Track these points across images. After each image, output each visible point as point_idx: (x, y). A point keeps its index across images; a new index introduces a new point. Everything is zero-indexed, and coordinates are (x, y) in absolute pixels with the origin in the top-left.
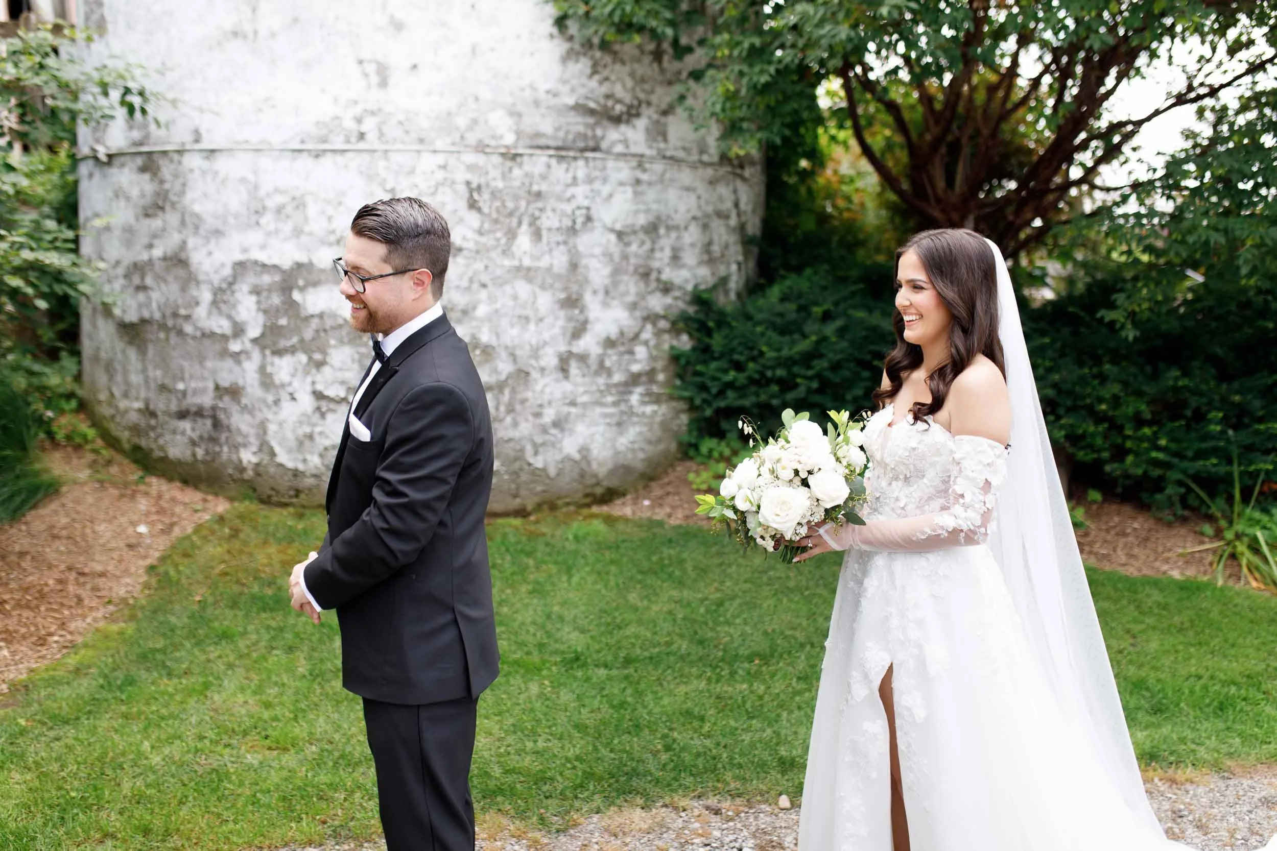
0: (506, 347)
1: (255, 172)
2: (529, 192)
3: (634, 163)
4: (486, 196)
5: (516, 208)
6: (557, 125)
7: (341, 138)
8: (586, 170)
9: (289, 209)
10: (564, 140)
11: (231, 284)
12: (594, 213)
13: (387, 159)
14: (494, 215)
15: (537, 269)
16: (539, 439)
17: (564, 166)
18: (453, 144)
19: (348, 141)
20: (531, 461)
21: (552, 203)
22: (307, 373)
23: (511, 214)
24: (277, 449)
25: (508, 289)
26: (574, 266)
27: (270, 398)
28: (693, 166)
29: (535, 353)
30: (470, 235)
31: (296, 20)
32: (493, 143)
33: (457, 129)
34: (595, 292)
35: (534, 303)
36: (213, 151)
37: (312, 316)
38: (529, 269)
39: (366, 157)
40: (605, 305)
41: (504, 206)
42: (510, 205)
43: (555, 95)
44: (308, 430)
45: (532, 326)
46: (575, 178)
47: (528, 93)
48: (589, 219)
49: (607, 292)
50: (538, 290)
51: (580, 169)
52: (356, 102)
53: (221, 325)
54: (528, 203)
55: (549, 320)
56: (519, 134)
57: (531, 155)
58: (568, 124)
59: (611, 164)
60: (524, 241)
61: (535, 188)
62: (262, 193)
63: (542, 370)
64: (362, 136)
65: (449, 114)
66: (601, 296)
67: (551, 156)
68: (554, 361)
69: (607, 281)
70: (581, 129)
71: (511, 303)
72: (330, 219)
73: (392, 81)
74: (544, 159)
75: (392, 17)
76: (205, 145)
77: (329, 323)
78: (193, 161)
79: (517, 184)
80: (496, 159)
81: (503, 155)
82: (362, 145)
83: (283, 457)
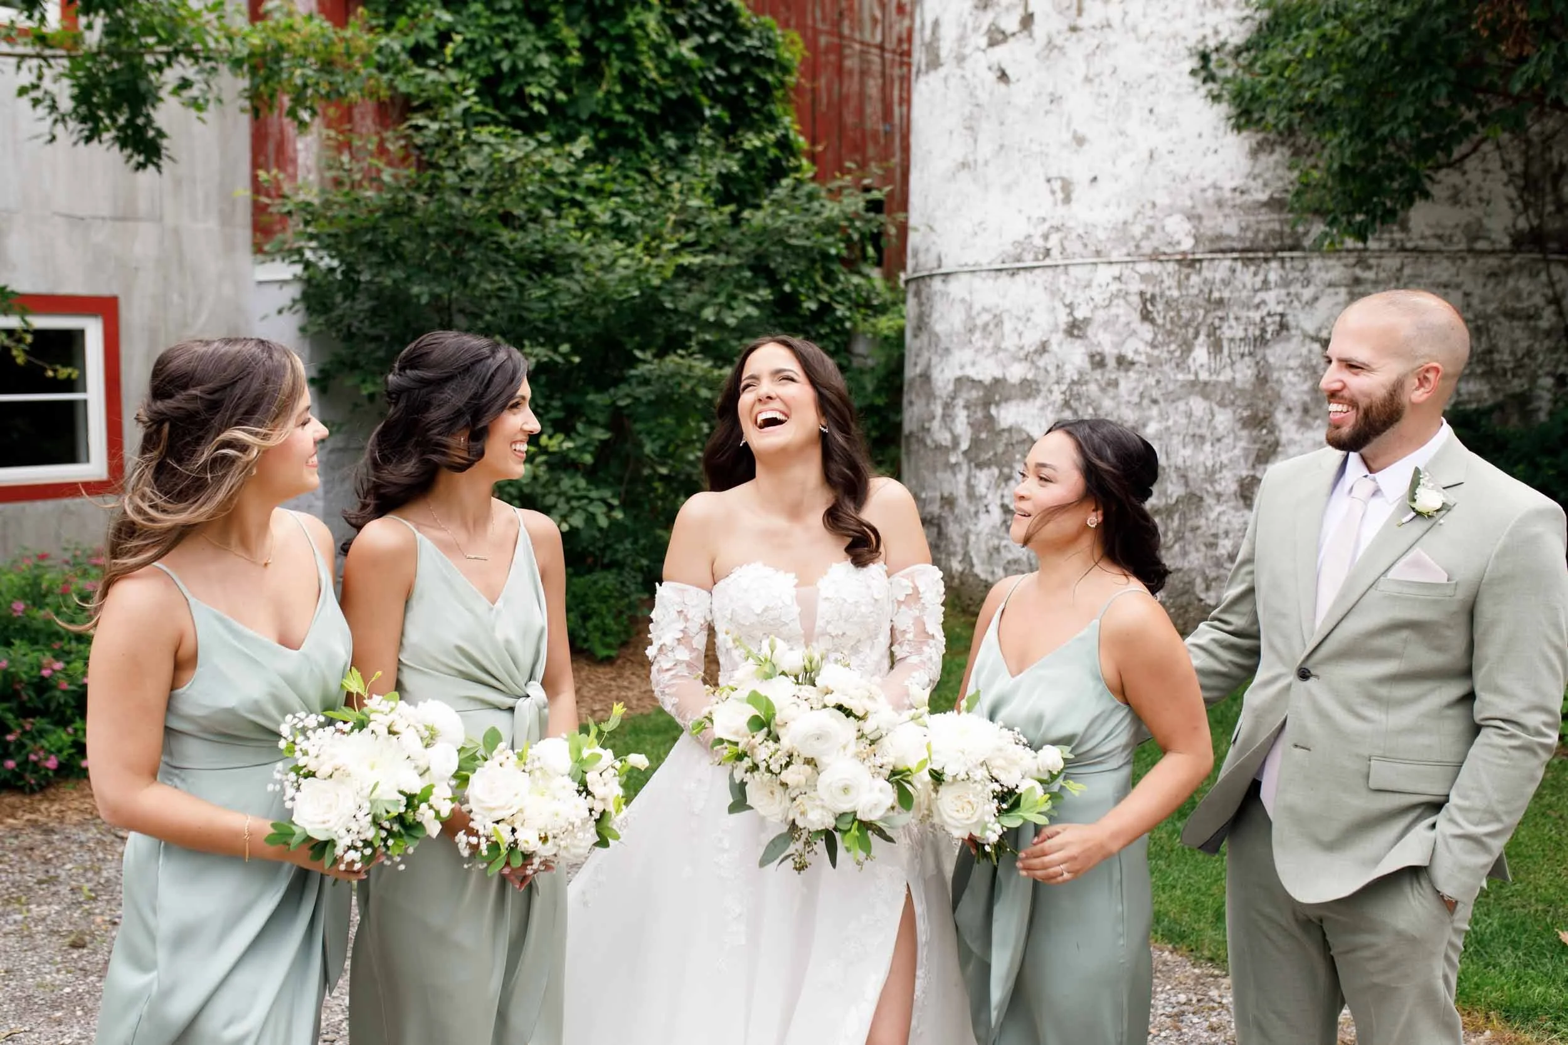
0: (1177, 469)
1: (971, 293)
2: (1209, 300)
3: (1352, 260)
4: (1160, 306)
5: (1193, 318)
6: (1243, 224)
7: (1031, 256)
8: (1281, 272)
9: (991, 327)
10: (1252, 242)
11: (953, 398)
12: (1290, 319)
13: (1067, 274)
14: (1168, 326)
15: (1216, 384)
16: (1212, 573)
17: (1252, 269)
18: (1129, 255)
19: (1036, 259)
20: (1203, 596)
21: (1235, 310)
22: (998, 486)
23: (1187, 325)
24: (975, 561)
25: (1181, 406)
26: (1262, 380)
27: (972, 509)
28: (1453, 257)
29: (1211, 475)
30: (1142, 347)
31: (1002, 147)
32: (1168, 250)
33: (1133, 238)
34: (1289, 410)
35: (1210, 421)
36: (947, 274)
37: (1003, 430)
38: (1206, 384)
39: (1050, 272)
40: (1303, 424)
41: (1180, 317)
42: (1186, 315)
43: (1242, 192)
44: (996, 542)
45: (1207, 447)
46: (1265, 282)
47: (1210, 193)
48: (1283, 326)
49: (1306, 411)
50: (1216, 408)
51: (1274, 272)
52: (1044, 220)
53: (944, 438)
54: (1207, 312)
55: (1229, 440)
56: (1197, 239)
57: (1212, 259)
58: (1259, 222)
59: (1315, 263)
60: (1200, 354)
61: (1216, 295)
62: (974, 313)
63: (1219, 496)
64: (1047, 252)
65: (1125, 223)
66: (1297, 414)
67: (1235, 259)
68: (1234, 487)
69: (1307, 398)
70: (1277, 226)
71: (1184, 421)
72: (1020, 335)
73: (1074, 196)
74: (1228, 263)
75: (1075, 132)
76: (943, 270)
77: (1016, 438)
78: (937, 284)
79: (1195, 291)
80: (1171, 267)
81: (1179, 261)
82: (1048, 262)
83: (979, 569)
